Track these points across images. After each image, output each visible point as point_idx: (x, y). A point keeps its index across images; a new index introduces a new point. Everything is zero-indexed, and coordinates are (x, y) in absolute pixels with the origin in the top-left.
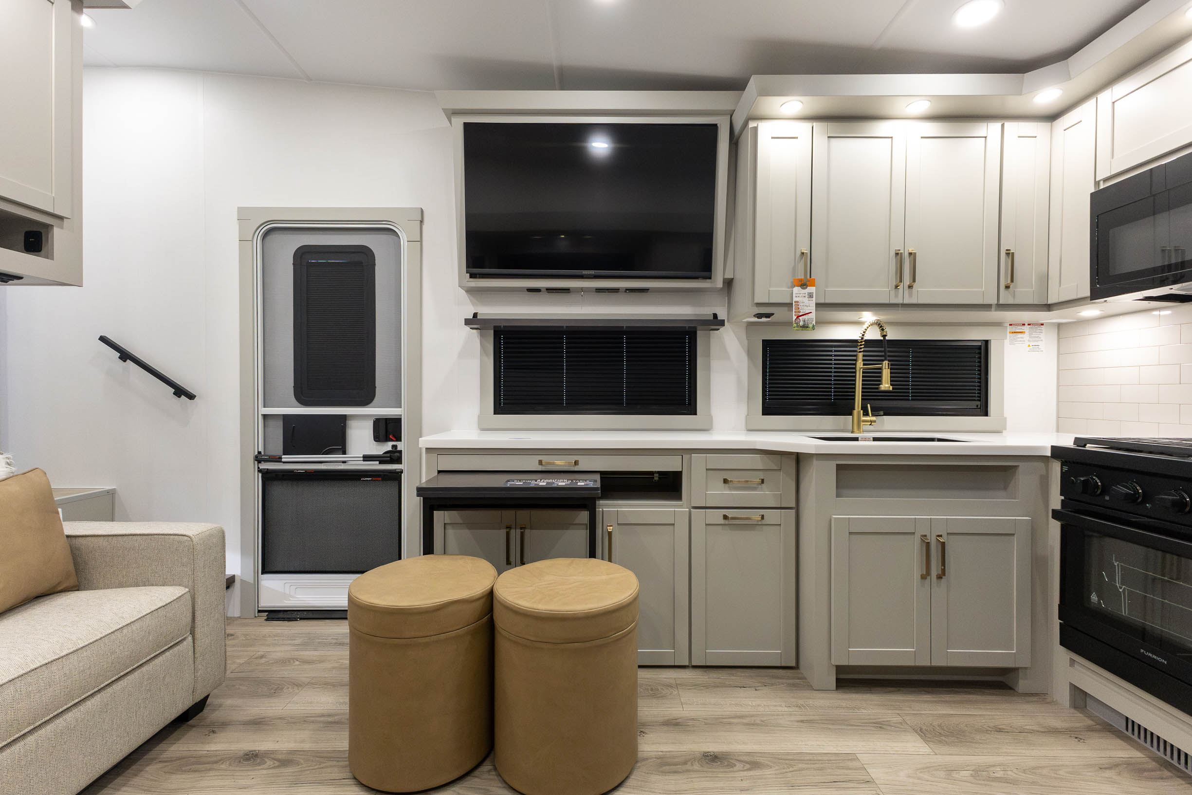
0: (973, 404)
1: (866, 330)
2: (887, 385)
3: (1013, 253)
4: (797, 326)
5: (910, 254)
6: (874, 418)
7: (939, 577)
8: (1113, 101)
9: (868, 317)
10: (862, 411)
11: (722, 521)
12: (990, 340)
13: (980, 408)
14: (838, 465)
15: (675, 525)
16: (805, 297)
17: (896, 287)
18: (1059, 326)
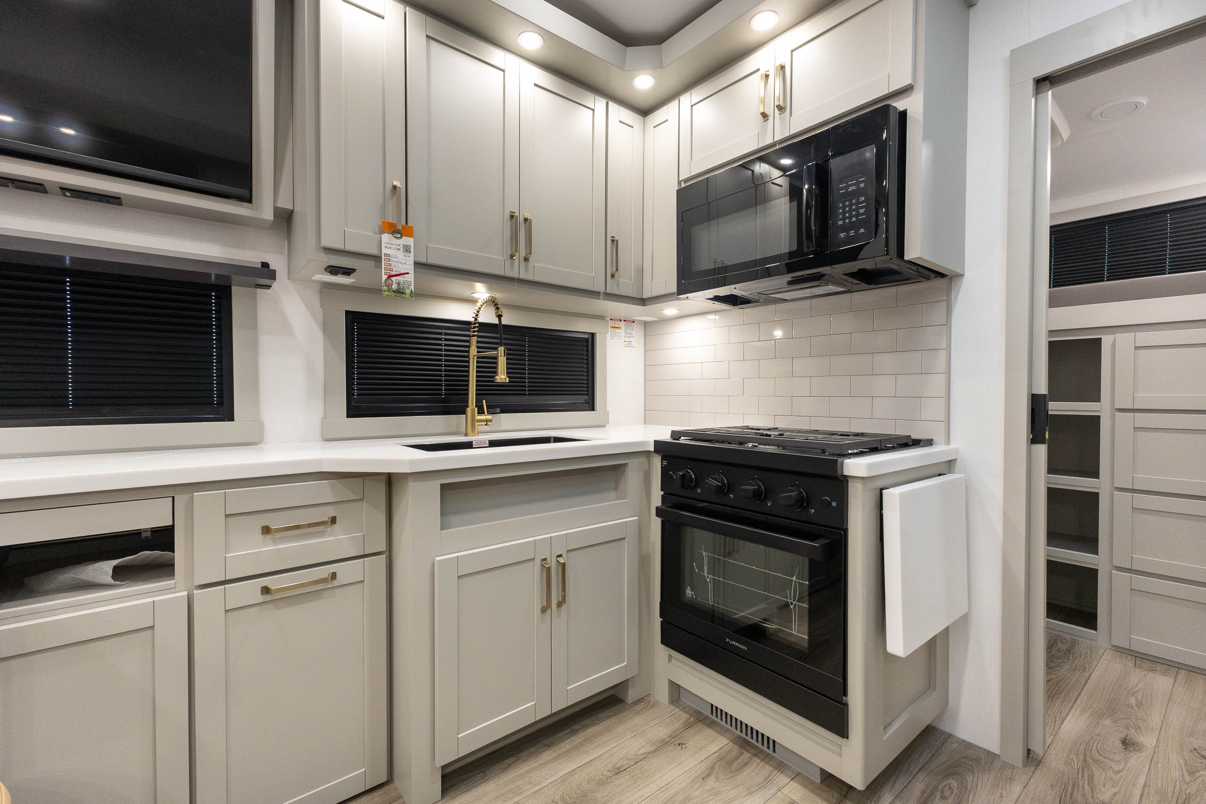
0: (582, 399)
1: (480, 309)
2: (503, 377)
3: (617, 241)
4: (389, 290)
5: (526, 220)
6: (489, 417)
7: (560, 605)
8: (692, 104)
9: (481, 291)
10: (476, 408)
11: (260, 598)
12: (596, 333)
13: (588, 403)
14: (442, 485)
15: (155, 627)
16: (398, 249)
17: (512, 256)
18: (646, 324)
